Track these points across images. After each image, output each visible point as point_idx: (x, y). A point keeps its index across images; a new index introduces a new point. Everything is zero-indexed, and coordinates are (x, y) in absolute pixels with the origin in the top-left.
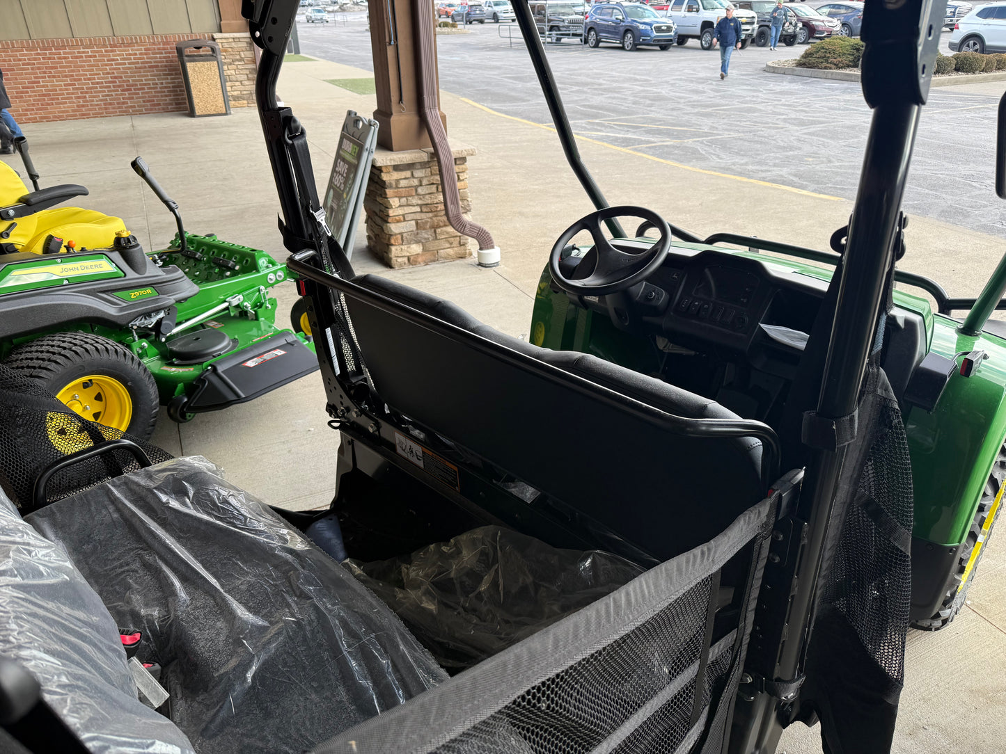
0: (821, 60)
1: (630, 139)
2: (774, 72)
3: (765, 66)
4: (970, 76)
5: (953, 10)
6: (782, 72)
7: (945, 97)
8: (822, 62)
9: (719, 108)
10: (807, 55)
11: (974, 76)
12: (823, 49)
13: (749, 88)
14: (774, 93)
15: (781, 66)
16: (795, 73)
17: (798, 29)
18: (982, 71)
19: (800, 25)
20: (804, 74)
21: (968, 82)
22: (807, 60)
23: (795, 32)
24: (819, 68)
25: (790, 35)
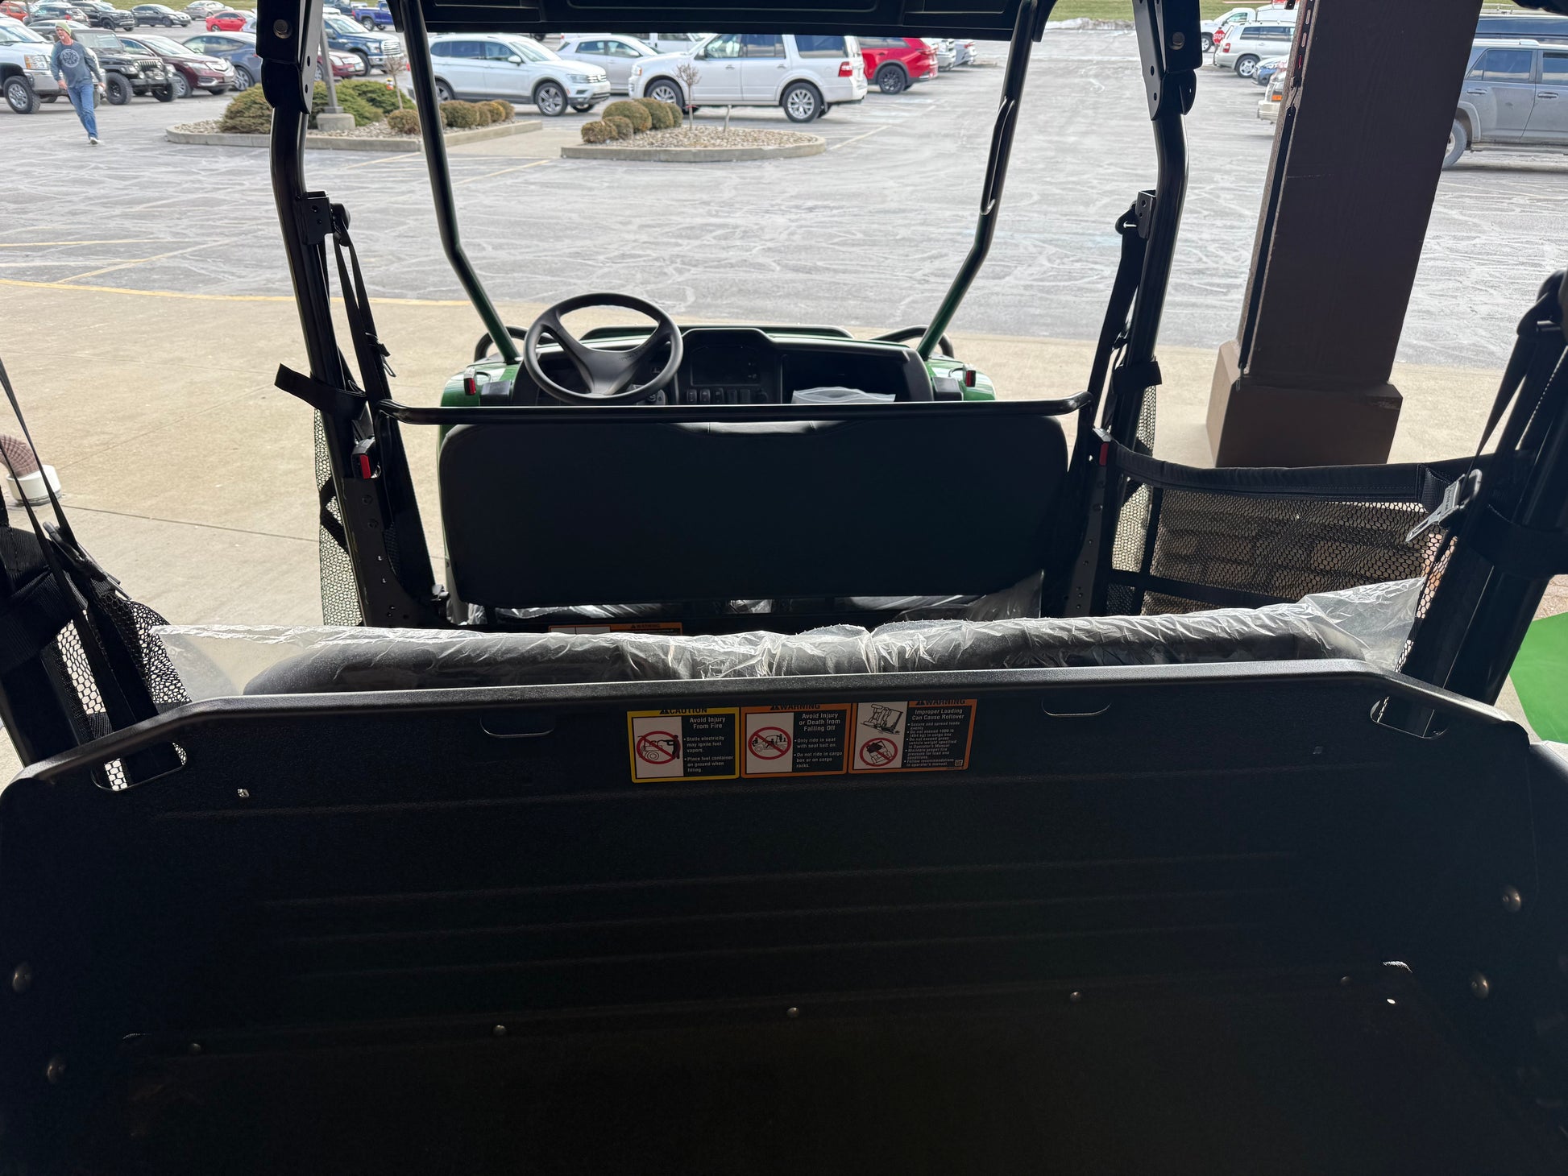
0: (260, 121)
1: (51, 268)
2: (188, 143)
3: (166, 134)
4: (467, 132)
5: (377, 45)
6: (203, 141)
7: (460, 162)
8: (262, 124)
9: (151, 204)
10: (232, 114)
11: (471, 132)
12: (256, 103)
13: (170, 169)
14: (218, 174)
15: (196, 133)
16: (226, 142)
17: (170, 75)
18: (479, 125)
19: (171, 68)
20: (239, 142)
21: (469, 140)
22: (237, 121)
23: (167, 80)
24: (261, 133)
25: (161, 85)
